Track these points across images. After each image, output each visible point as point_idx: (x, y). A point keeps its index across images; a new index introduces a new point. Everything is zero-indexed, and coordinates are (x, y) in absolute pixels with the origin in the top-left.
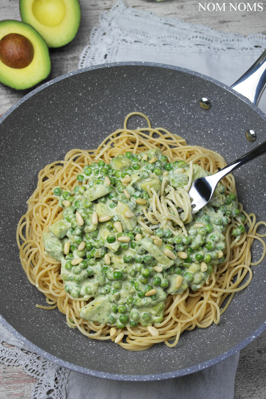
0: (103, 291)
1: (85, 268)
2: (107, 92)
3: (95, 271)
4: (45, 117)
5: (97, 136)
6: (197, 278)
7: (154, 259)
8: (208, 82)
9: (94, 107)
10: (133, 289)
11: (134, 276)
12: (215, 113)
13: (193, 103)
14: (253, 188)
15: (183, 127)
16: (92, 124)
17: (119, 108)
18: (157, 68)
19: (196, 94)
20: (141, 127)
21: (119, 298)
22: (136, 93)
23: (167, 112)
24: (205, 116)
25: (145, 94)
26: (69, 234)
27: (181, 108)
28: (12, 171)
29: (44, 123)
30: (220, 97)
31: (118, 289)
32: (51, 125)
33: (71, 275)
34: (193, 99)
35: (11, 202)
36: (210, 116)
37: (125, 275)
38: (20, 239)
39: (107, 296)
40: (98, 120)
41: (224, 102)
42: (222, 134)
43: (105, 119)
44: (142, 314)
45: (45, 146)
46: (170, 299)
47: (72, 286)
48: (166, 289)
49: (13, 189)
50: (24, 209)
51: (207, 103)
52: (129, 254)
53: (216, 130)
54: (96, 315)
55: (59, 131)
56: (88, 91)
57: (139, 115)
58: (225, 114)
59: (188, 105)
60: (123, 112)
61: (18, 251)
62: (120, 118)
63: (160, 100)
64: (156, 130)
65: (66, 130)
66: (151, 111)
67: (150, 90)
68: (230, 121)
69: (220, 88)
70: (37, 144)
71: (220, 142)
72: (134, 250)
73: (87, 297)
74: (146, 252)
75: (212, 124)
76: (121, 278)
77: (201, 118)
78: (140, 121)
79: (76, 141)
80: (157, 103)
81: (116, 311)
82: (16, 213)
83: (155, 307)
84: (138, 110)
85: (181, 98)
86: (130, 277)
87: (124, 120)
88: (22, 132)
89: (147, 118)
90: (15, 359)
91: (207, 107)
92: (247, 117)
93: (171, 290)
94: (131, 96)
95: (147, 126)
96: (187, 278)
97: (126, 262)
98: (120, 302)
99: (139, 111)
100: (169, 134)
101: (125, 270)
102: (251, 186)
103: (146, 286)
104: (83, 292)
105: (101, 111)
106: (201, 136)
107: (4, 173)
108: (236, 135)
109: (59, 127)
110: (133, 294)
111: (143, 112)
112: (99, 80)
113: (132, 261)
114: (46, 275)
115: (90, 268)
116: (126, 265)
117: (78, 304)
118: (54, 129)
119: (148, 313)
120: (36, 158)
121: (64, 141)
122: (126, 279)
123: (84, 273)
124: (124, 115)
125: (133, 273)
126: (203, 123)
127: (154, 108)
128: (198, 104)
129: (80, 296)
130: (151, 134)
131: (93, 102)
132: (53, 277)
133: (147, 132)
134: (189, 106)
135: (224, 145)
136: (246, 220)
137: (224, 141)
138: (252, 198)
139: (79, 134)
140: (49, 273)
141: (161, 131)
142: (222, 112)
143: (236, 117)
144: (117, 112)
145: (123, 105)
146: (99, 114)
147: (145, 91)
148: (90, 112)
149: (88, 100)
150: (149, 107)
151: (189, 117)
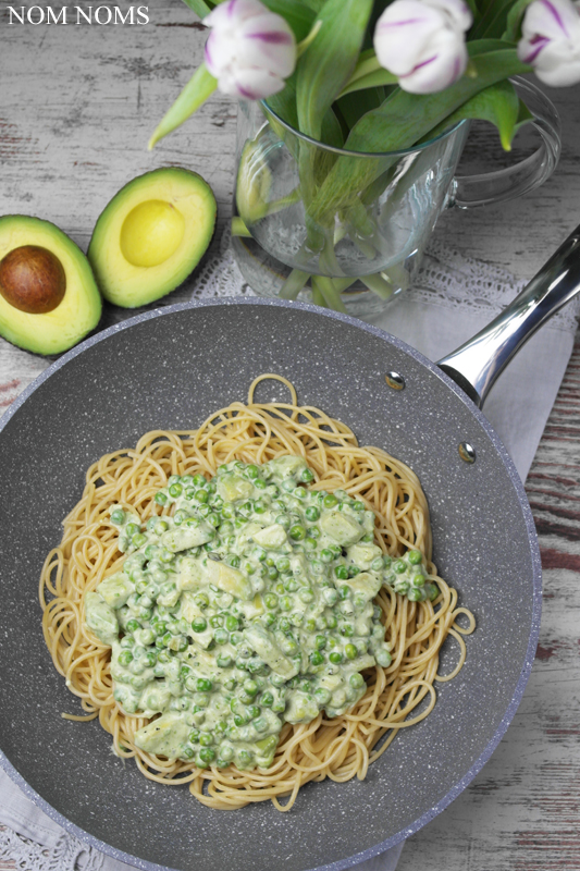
0: (177, 706)
1: (152, 665)
2: (223, 338)
3: (167, 672)
4: (106, 377)
5: (198, 407)
6: (338, 699)
7: (266, 666)
8: (401, 351)
9: (196, 360)
10: (227, 710)
11: (232, 689)
12: (410, 399)
13: (374, 376)
14: (461, 541)
15: (352, 409)
16: (191, 387)
17: (243, 365)
19: (382, 364)
20: (277, 400)
21: (202, 720)
22: (275, 344)
23: (327, 381)
24: (393, 399)
25: (291, 347)
26: (131, 602)
27: (352, 378)
28: (41, 469)
29: (104, 386)
30: (422, 379)
31: (201, 707)
32: (116, 388)
33: (126, 674)
34: (375, 369)
35: (35, 524)
36: (402, 402)
37: (217, 686)
38: (45, 589)
39: (183, 714)
40: (202, 381)
41: (427, 387)
42: (420, 435)
43: (215, 379)
44: (239, 752)
45: (102, 423)
46: (288, 731)
47: (125, 692)
48: (281, 713)
49: (39, 500)
50: (57, 536)
51: (398, 380)
52: (227, 652)
53: (409, 426)
54: (163, 745)
55: (129, 398)
56: (187, 336)
57: (276, 380)
58: (427, 406)
59: (364, 376)
60: (248, 371)
63: (316, 359)
64: (303, 410)
65: (144, 396)
66: (299, 375)
67: (299, 343)
68: (434, 418)
70: (89, 421)
71: (415, 447)
72: (235, 648)
73: (149, 713)
74: (254, 654)
75: (404, 415)
76: (210, 688)
77: (386, 402)
78: (277, 388)
79: (160, 413)
80: (310, 363)
81: (197, 741)
82: (42, 541)
83: (261, 743)
84: (277, 371)
85: (353, 362)
86: (224, 690)
87: (250, 384)
88: (64, 404)
89: (290, 385)
91: (397, 386)
92: (462, 423)
93: (290, 717)
94: (265, 348)
96: (320, 699)
97: (220, 666)
98: (204, 727)
99: (278, 373)
100: (325, 420)
101: (217, 678)
102: (459, 536)
103: (250, 708)
104: (143, 704)
105: (209, 366)
106: (384, 431)
107: (25, 474)
108: (443, 444)
109: (132, 391)
110: (227, 717)
111: (284, 374)
112: (209, 320)
113: (231, 665)
114: (84, 664)
115: (160, 668)
116: (221, 670)
117: (134, 723)
118: (122, 395)
119: (248, 750)
120: (85, 443)
121: (138, 414)
122: (217, 691)
123: (149, 673)
125: (230, 685)
126: (389, 409)
127: (305, 371)
128: (382, 379)
129: (138, 710)
130: (294, 415)
131: (196, 353)
132: (96, 668)
133: (288, 413)
134: (367, 378)
135: (421, 454)
136: (439, 598)
137: (421, 448)
138: (457, 558)
139: (165, 403)
140: (90, 663)
141: (311, 413)
142: (421, 401)
143: (445, 415)
144: (237, 369)
145: (251, 362)
146: (204, 372)
147: (290, 342)
148: (189, 367)
149: (188, 350)
150: (295, 367)
151: (366, 396)
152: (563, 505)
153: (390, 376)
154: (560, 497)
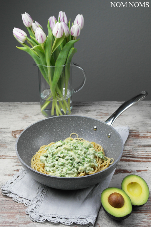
0: (57, 170)
1: (52, 162)
2: (65, 125)
3: (55, 163)
4: (44, 130)
6: (88, 168)
7: (74, 159)
8: (95, 120)
9: (60, 130)
10: (67, 169)
11: (68, 164)
12: (98, 131)
13: (92, 129)
15: (89, 138)
16: (59, 136)
17: (68, 131)
18: (80, 117)
19: (92, 126)
20: (75, 138)
21: (62, 171)
22: (74, 126)
23: (84, 133)
24: (95, 133)
25: (77, 127)
26: (49, 155)
27: (88, 131)
29: (44, 132)
30: (99, 125)
31: (62, 168)
32: (46, 133)
34: (92, 127)
36: (97, 133)
37: (65, 164)
38: (32, 162)
39: (58, 171)
40: (61, 135)
41: (101, 127)
42: (101, 138)
43: (63, 135)
45: (43, 140)
46: (79, 173)
47: (47, 169)
48: (77, 170)
49: (31, 149)
51: (96, 128)
53: (99, 137)
56: (58, 124)
57: (75, 134)
59: (90, 130)
60: (69, 133)
61: (31, 165)
62: (68, 135)
63: (81, 129)
64: (80, 139)
65: (51, 136)
66: (78, 133)
67: (78, 125)
68: (103, 133)
69: (99, 122)
70: (41, 138)
71: (100, 141)
72: (68, 156)
73: (52, 172)
74: (71, 156)
75: (98, 135)
76: (63, 165)
77: (94, 134)
78: (75, 136)
81: (61, 176)
83: (73, 175)
84: (74, 132)
85: (88, 127)
86: (66, 165)
87: (70, 136)
89: (77, 135)
90: (22, 201)
91: (96, 129)
92: (107, 130)
94: (72, 127)
95: (77, 138)
96: (85, 167)
97: (65, 160)
98: (62, 172)
103: (71, 167)
104: (51, 170)
105: (62, 132)
106: (94, 140)
108: (105, 137)
110: (67, 170)
111: (76, 133)
113: (67, 160)
115: (54, 163)
116: (65, 161)
117: (49, 174)
118: (47, 135)
121: (50, 140)
122: (65, 166)
123: (52, 164)
124: (69, 134)
125: (67, 163)
127: (80, 132)
129: (50, 171)
131: (60, 128)
140: (41, 168)
141: (82, 139)
142: (100, 130)
143: (104, 131)
144: (67, 133)
145: (70, 131)
146: (61, 133)
147: (77, 125)
148: (59, 131)
149: (59, 128)
150: (78, 131)
151: (91, 134)
152: (130, 154)
153: (94, 128)
154: (130, 153)
